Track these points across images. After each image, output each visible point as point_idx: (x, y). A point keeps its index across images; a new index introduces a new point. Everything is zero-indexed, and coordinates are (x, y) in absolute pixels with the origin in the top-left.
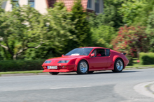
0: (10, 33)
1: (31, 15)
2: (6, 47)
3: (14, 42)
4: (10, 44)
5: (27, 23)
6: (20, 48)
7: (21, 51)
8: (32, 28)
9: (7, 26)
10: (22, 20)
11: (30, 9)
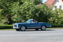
0: (54, 16)
1: (60, 11)
2: (53, 20)
3: (55, 19)
4: (54, 19)
5: (59, 13)
6: (57, 21)
7: (57, 22)
8: (60, 15)
9: (53, 14)
10: (57, 13)
11: (60, 9)
